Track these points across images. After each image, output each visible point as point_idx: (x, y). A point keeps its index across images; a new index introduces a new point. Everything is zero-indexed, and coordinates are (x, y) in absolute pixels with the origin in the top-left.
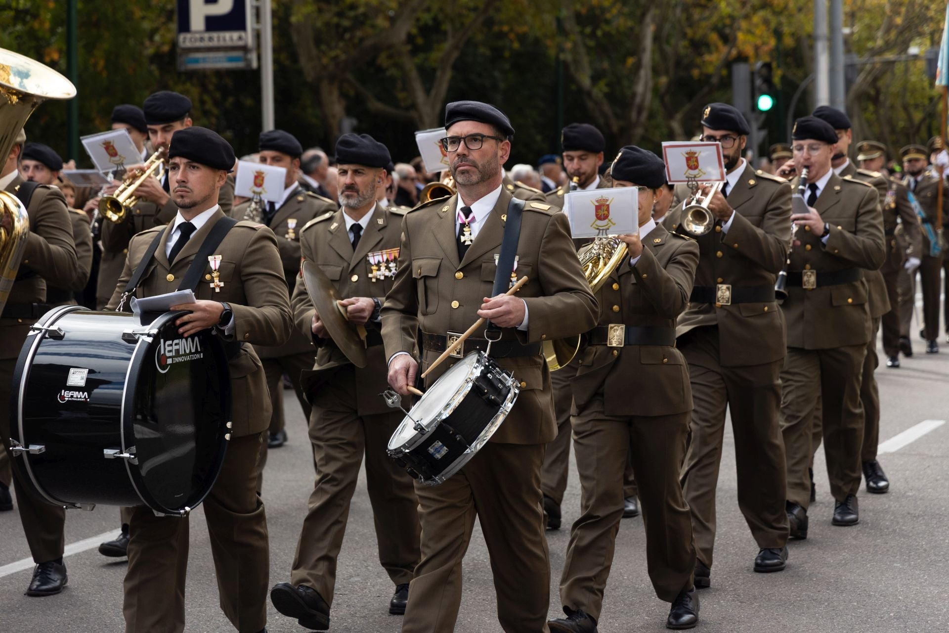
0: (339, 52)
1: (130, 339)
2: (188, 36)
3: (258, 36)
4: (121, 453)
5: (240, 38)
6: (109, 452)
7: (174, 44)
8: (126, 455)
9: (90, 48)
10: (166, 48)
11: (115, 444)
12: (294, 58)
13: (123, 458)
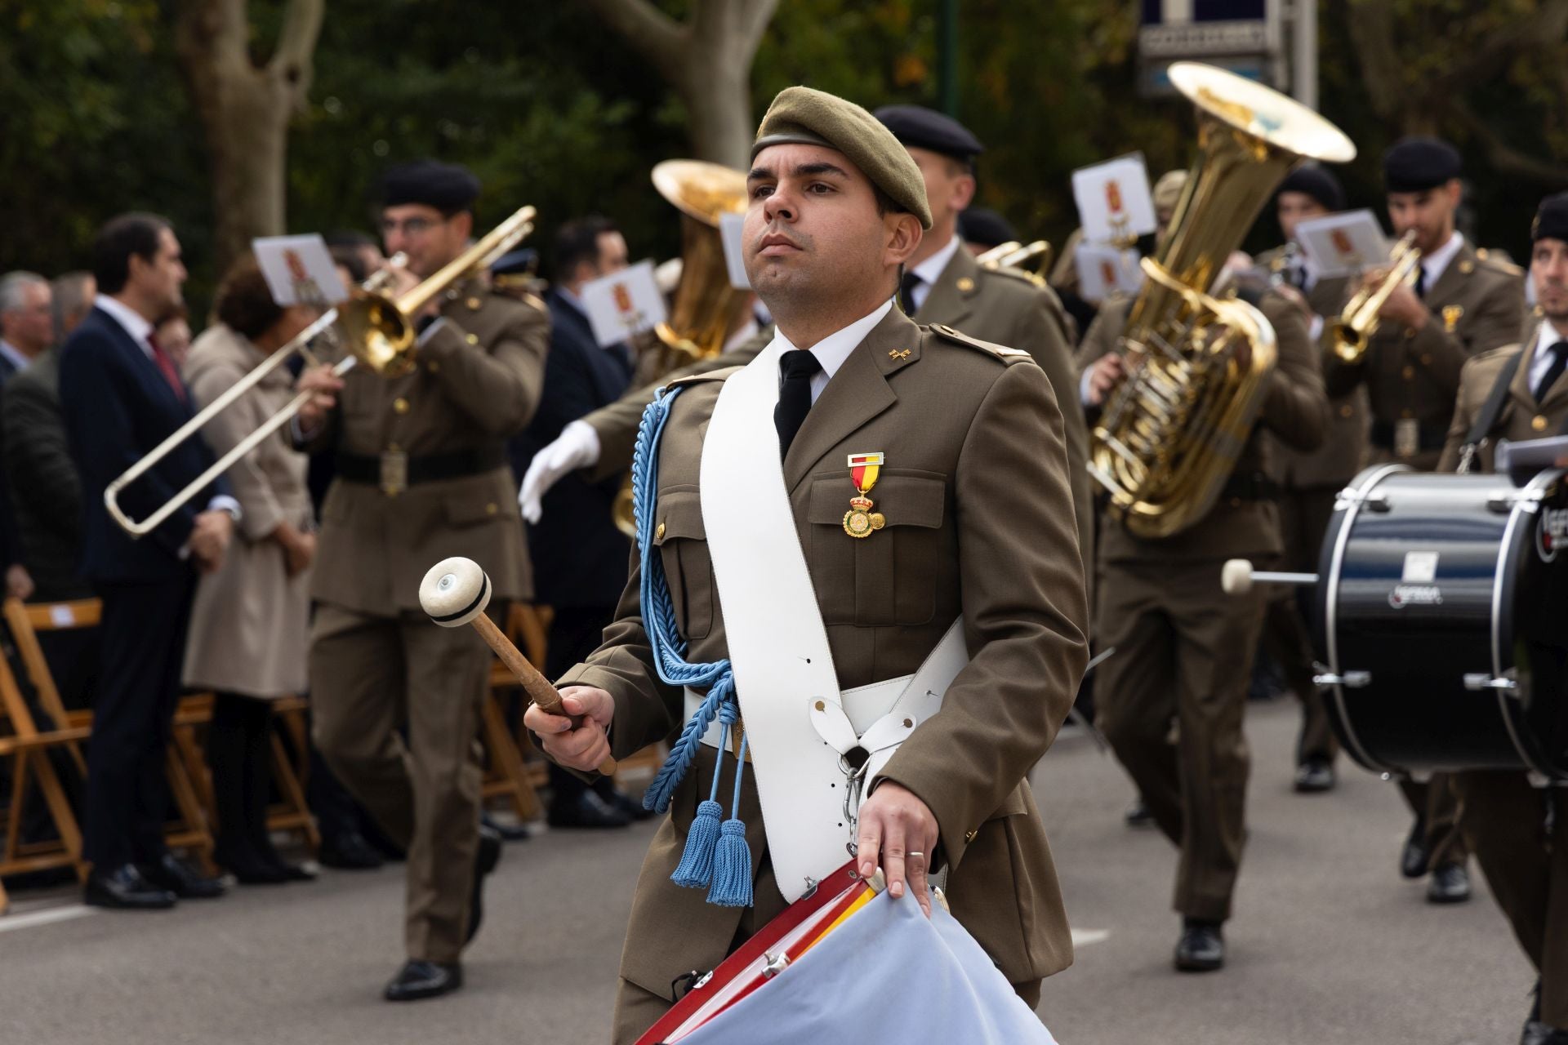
0: (1439, 58)
1: (1501, 508)
2: (1165, 35)
3: (1289, 30)
4: (1493, 678)
5: (1256, 36)
6: (1473, 680)
7: (1133, 48)
8: (1501, 682)
9: (980, 54)
10: (1117, 56)
11: (1485, 668)
12: (1354, 69)
13: (1494, 690)
